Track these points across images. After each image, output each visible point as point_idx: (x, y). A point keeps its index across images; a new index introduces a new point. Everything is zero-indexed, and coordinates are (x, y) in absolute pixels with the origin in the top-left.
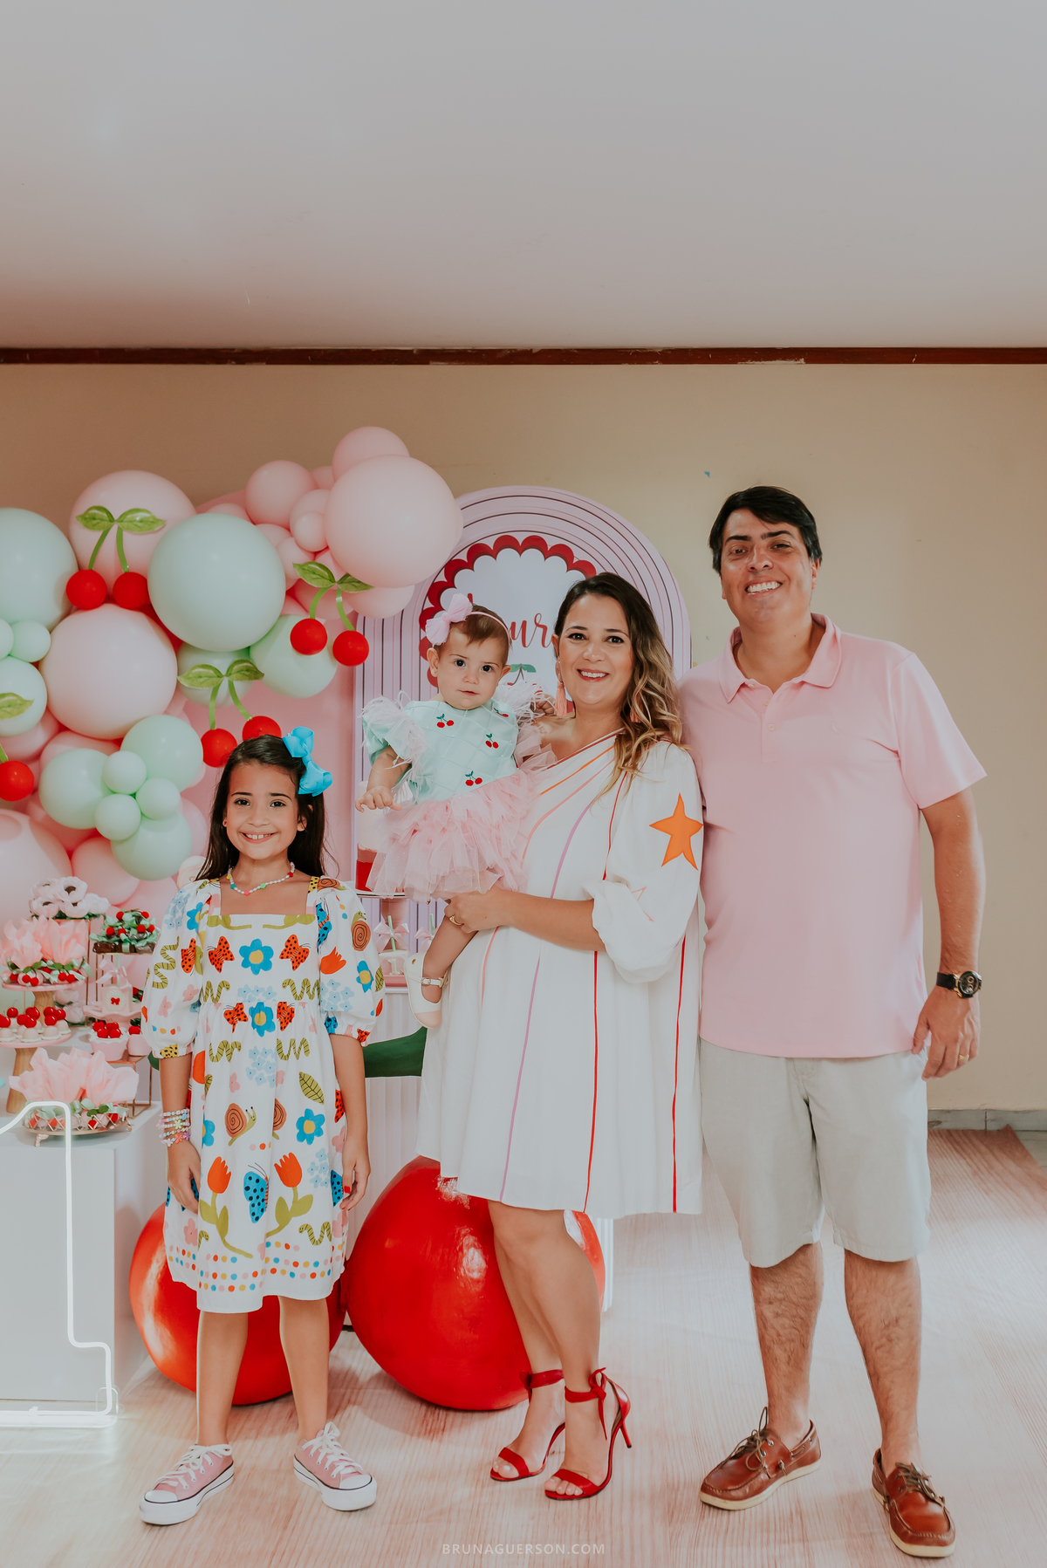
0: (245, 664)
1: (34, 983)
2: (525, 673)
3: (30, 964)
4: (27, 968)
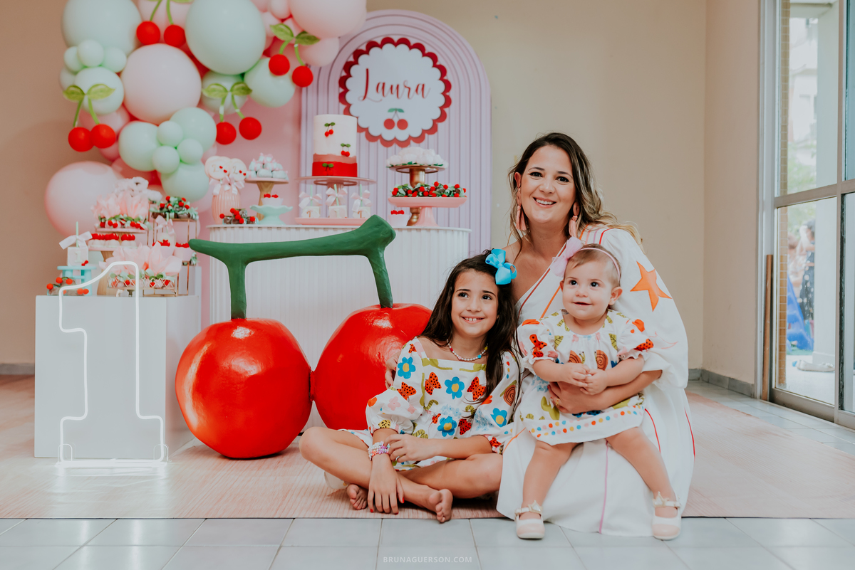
0: (241, 85)
1: (115, 226)
2: (398, 113)
3: (113, 215)
4: (111, 218)
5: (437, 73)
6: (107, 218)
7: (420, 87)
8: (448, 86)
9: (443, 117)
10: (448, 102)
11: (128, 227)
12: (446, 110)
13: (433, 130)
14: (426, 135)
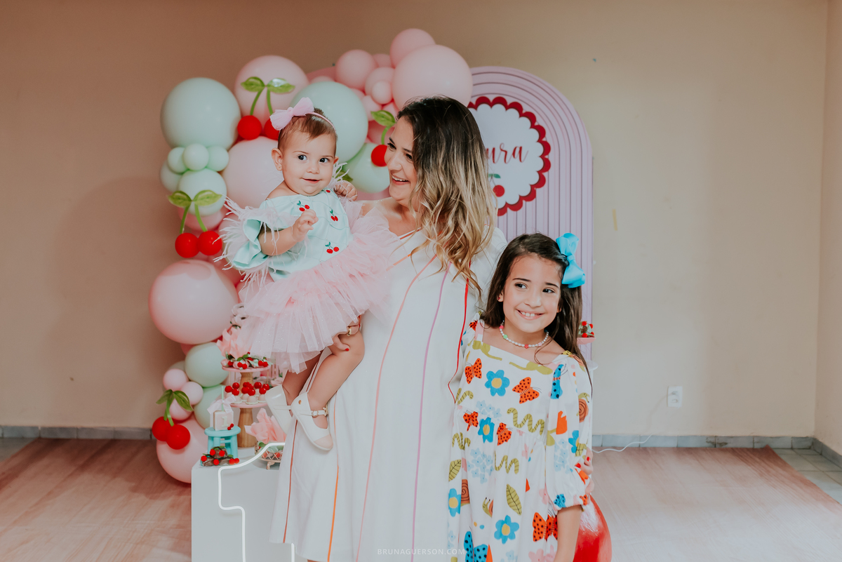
1: (244, 367)
2: (495, 179)
3: (241, 356)
4: (239, 359)
5: (535, 134)
6: (236, 359)
7: (518, 150)
8: (547, 148)
9: (542, 182)
10: (547, 165)
11: (256, 367)
12: (545, 174)
13: (531, 196)
14: (524, 202)
